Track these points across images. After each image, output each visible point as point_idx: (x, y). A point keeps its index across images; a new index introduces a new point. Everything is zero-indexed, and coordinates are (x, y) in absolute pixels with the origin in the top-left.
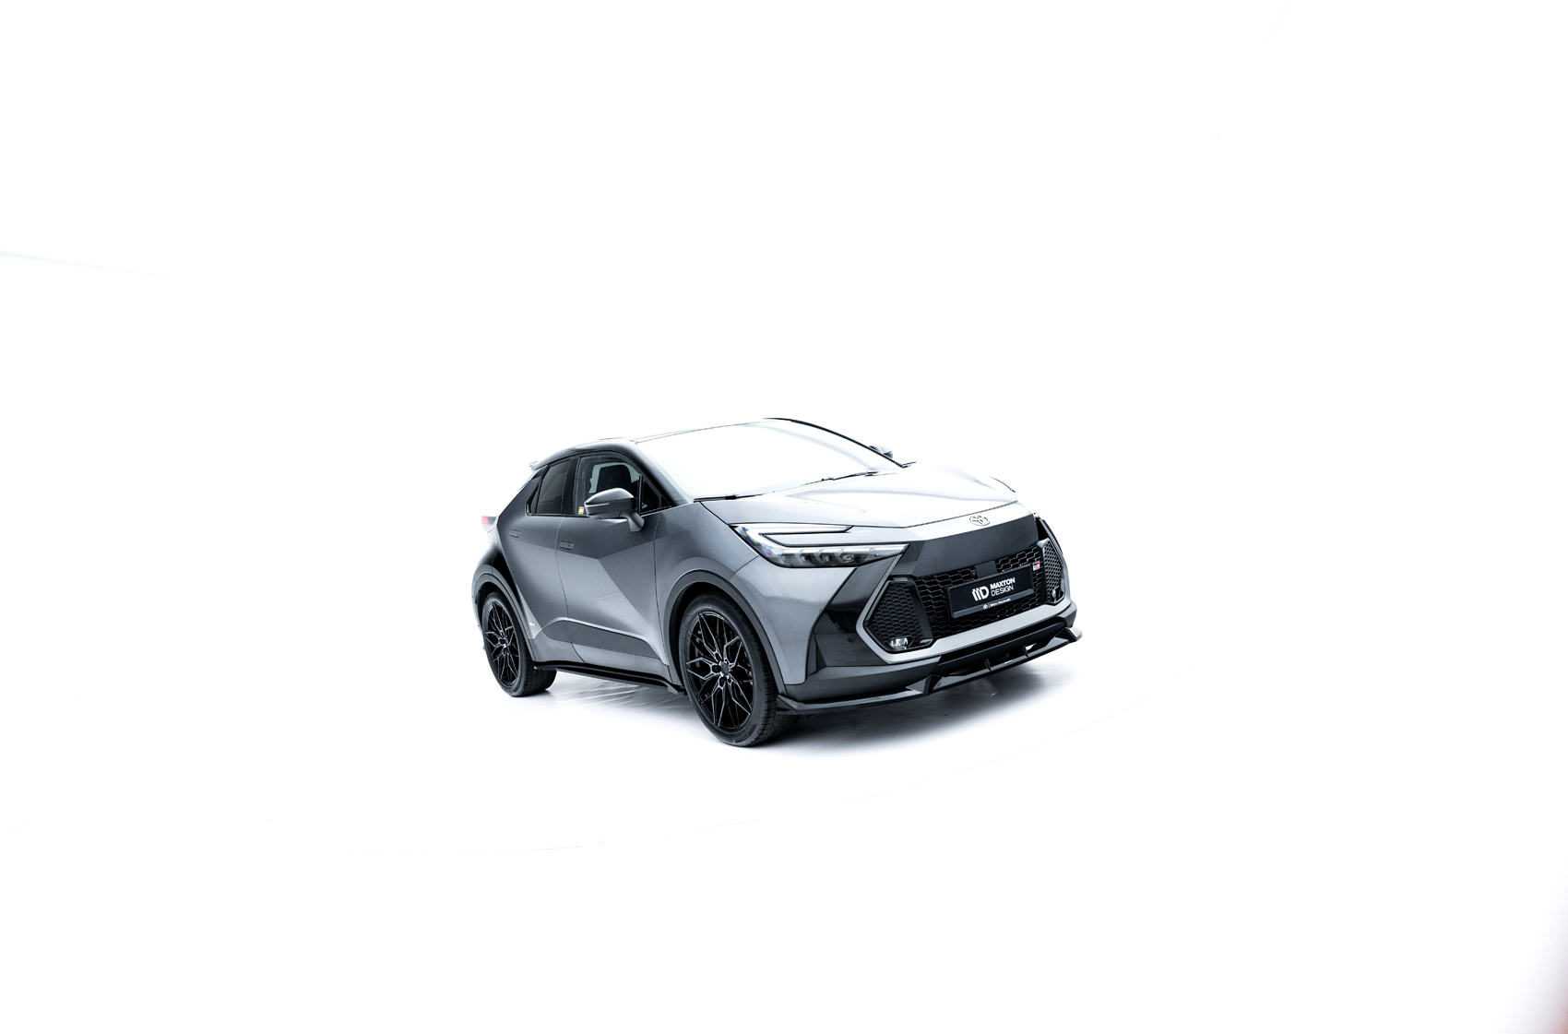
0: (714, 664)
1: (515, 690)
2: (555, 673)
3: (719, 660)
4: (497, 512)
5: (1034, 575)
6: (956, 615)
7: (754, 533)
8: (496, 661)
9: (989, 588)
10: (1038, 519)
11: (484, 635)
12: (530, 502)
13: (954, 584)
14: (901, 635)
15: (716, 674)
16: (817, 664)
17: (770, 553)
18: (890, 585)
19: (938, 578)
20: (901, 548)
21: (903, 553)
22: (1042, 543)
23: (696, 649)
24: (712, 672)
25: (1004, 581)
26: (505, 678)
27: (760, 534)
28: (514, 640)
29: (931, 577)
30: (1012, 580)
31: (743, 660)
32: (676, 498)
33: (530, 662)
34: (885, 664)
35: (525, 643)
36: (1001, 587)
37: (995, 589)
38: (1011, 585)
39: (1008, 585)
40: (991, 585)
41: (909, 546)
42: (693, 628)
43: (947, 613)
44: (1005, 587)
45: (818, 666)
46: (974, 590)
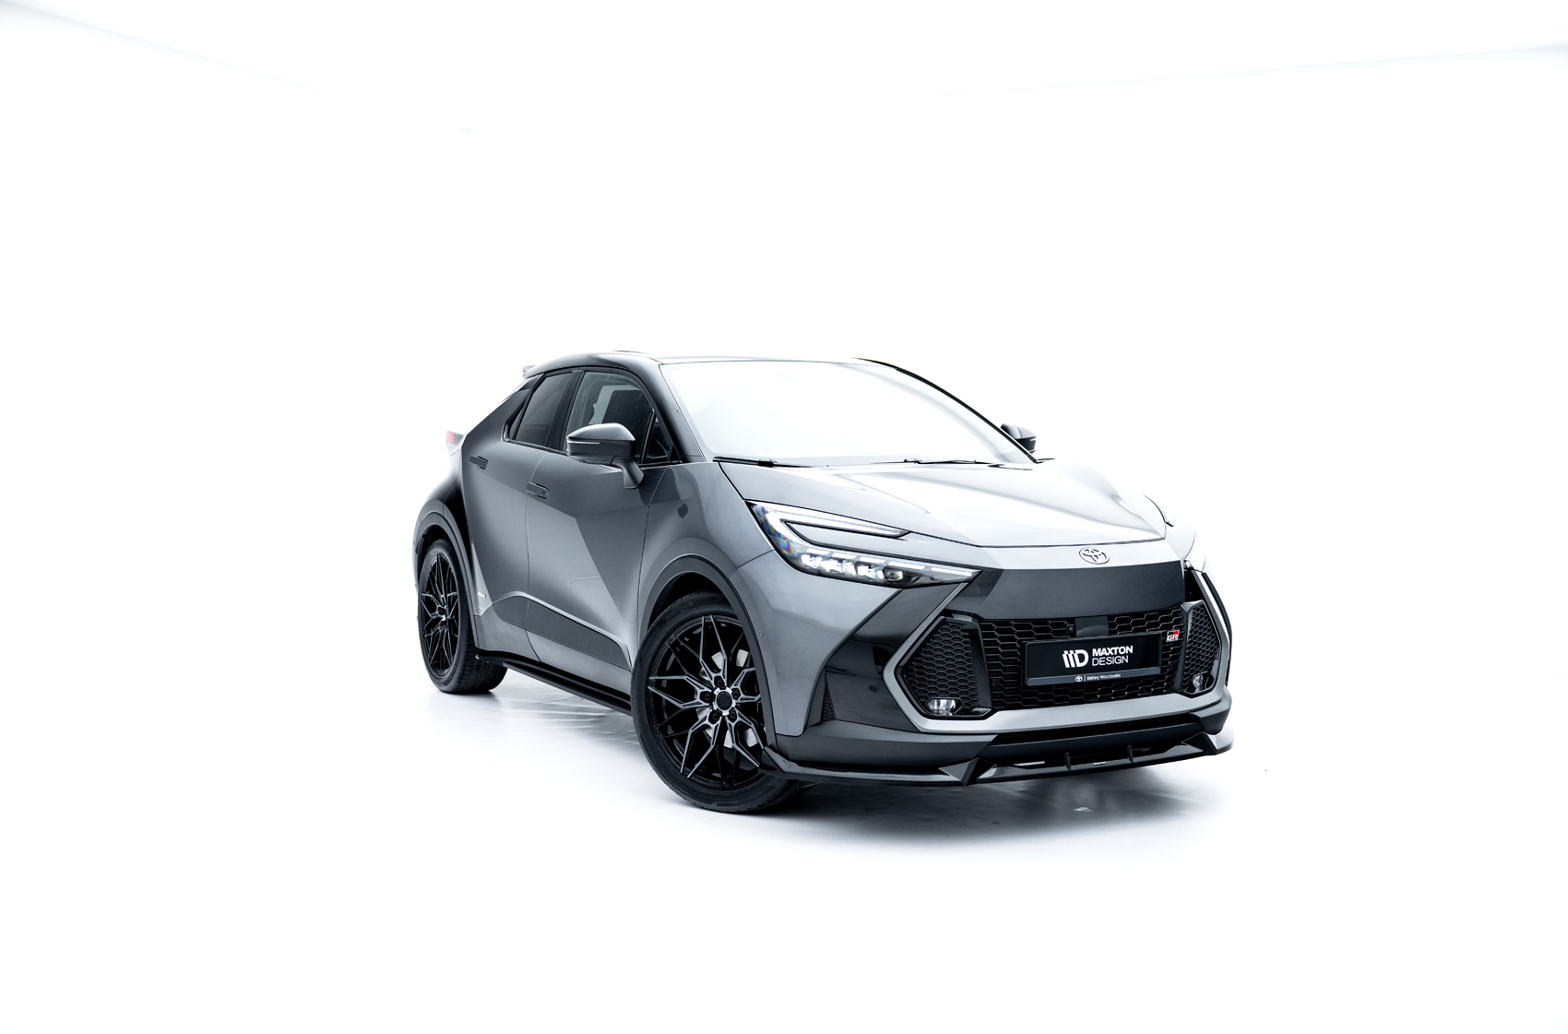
1: (446, 683)
2: (506, 669)
4: (465, 430)
5: (1168, 648)
6: (1032, 681)
7: (774, 520)
8: (429, 637)
9: (1090, 653)
10: (1190, 570)
11: (420, 598)
12: (510, 423)
13: (1038, 638)
14: (947, 694)
16: (823, 713)
17: (788, 549)
18: (943, 622)
19: (1017, 626)
20: (968, 573)
21: (970, 581)
22: (1189, 605)
23: (679, 663)
25: (1116, 649)
26: (436, 663)
27: (781, 520)
28: (456, 613)
29: (1006, 622)
30: (1129, 649)
32: (690, 451)
33: (471, 648)
34: (914, 730)
35: (469, 619)
36: (1110, 655)
37: (1099, 657)
38: (1125, 655)
39: (1121, 655)
40: (1094, 650)
41: (980, 573)
42: (679, 635)
43: (1020, 678)
44: (1115, 656)
45: (822, 716)
46: (1066, 652)
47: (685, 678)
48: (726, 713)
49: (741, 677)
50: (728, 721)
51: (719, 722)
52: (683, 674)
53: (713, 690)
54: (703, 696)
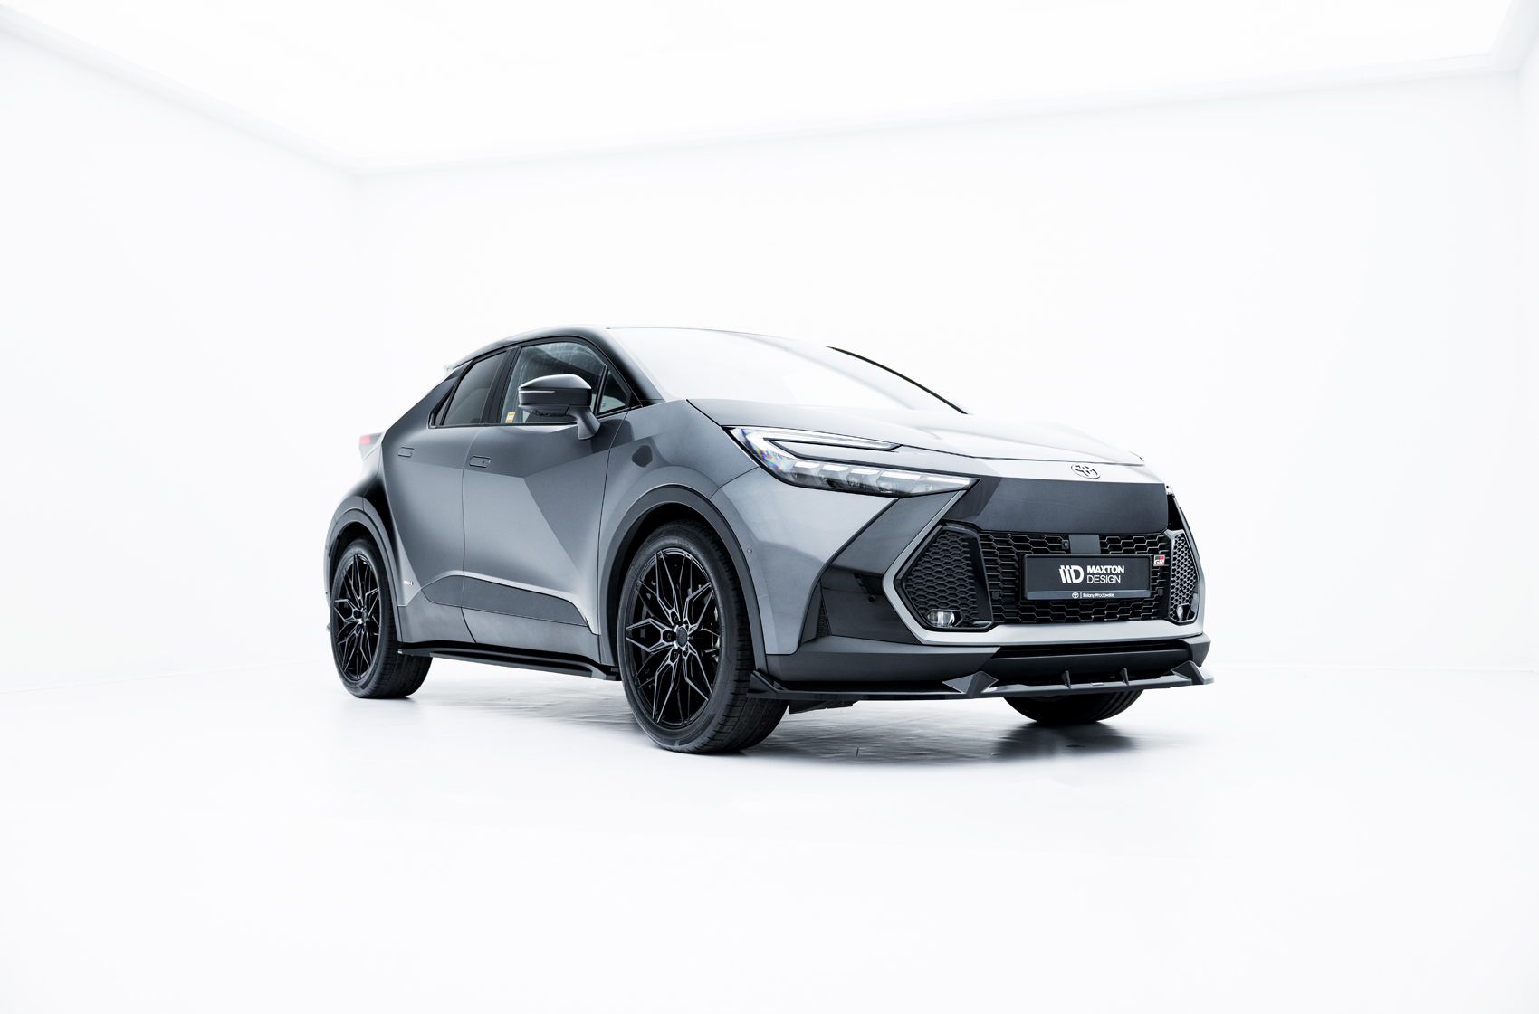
0: (667, 629)
1: (363, 687)
2: (431, 659)
3: (675, 624)
4: (383, 427)
5: (1155, 573)
6: (1031, 595)
7: (757, 440)
8: (343, 645)
9: (1085, 570)
10: (1171, 497)
12: (436, 412)
13: (1035, 551)
14: (945, 607)
15: (667, 644)
16: (818, 628)
18: (942, 532)
19: (1012, 538)
20: (966, 482)
21: (968, 489)
22: (1172, 534)
23: (645, 605)
24: (662, 641)
25: (1109, 567)
26: (350, 661)
27: (765, 439)
29: (1003, 534)
30: (1120, 569)
31: (710, 621)
33: (393, 643)
35: (392, 614)
36: (1103, 574)
37: (1093, 574)
38: (1117, 575)
39: (1114, 575)
40: (1089, 567)
41: (978, 481)
43: (1018, 589)
44: (1108, 575)
45: (818, 632)
46: (1062, 567)
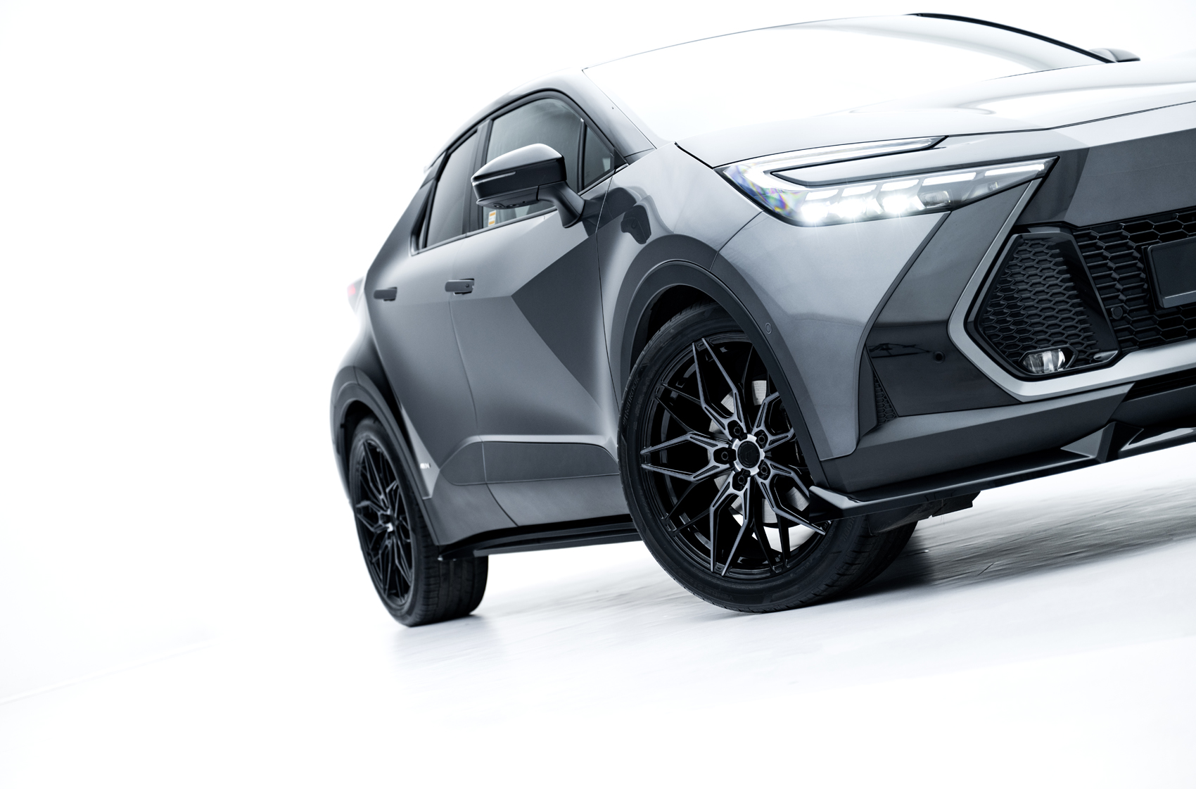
1: (410, 612)
6: (1170, 301)
7: (756, 177)
11: (357, 511)
12: (416, 231)
14: (1053, 345)
16: (878, 412)
17: (783, 204)
19: (1126, 228)
20: (1039, 166)
21: (1044, 176)
27: (765, 172)
28: (401, 511)
29: (1111, 226)
32: (631, 142)
33: (430, 549)
34: (1013, 401)
35: (419, 509)
41: (1056, 161)
42: (667, 380)
43: (1151, 300)
45: (878, 417)
47: (688, 437)
48: (754, 471)
49: (762, 415)
50: (760, 480)
51: (747, 486)
52: (685, 433)
53: (730, 443)
54: (718, 455)
